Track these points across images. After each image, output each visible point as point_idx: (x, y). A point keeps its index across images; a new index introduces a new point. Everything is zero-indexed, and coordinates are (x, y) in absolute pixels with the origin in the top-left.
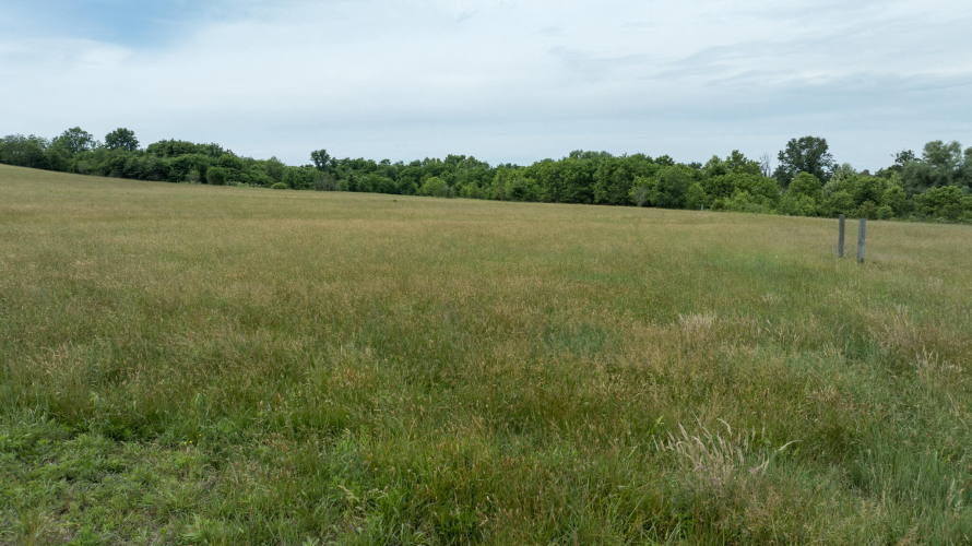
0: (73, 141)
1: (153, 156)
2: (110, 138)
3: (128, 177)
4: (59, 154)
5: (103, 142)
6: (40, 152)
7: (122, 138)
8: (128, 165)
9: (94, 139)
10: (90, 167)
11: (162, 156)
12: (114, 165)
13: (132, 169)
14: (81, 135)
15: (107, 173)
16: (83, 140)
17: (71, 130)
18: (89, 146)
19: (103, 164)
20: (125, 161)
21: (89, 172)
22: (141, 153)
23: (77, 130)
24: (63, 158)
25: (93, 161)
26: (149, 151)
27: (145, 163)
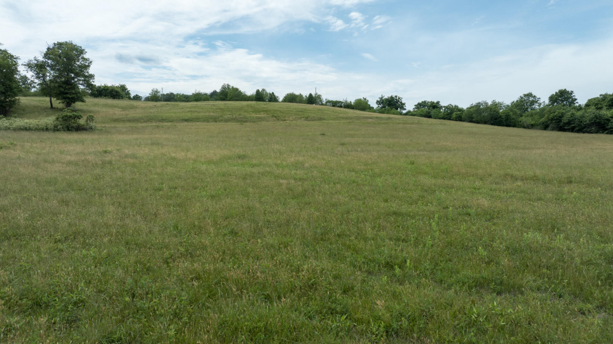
0: (526, 103)
1: (592, 109)
2: (553, 99)
3: (564, 130)
4: (511, 113)
5: (547, 102)
6: (498, 112)
7: (563, 97)
8: (565, 120)
9: (541, 101)
10: (533, 123)
11: (601, 108)
12: (552, 119)
13: (569, 123)
14: (531, 99)
15: (545, 127)
16: (533, 103)
17: (525, 95)
18: (536, 106)
19: (543, 120)
20: (562, 115)
21: (532, 126)
22: (580, 108)
23: (530, 95)
24: (514, 117)
25: (536, 117)
26: (587, 105)
27: (583, 117)
